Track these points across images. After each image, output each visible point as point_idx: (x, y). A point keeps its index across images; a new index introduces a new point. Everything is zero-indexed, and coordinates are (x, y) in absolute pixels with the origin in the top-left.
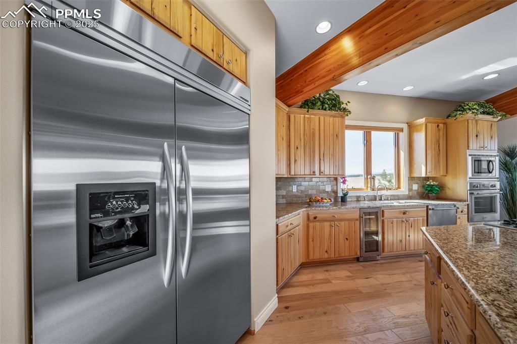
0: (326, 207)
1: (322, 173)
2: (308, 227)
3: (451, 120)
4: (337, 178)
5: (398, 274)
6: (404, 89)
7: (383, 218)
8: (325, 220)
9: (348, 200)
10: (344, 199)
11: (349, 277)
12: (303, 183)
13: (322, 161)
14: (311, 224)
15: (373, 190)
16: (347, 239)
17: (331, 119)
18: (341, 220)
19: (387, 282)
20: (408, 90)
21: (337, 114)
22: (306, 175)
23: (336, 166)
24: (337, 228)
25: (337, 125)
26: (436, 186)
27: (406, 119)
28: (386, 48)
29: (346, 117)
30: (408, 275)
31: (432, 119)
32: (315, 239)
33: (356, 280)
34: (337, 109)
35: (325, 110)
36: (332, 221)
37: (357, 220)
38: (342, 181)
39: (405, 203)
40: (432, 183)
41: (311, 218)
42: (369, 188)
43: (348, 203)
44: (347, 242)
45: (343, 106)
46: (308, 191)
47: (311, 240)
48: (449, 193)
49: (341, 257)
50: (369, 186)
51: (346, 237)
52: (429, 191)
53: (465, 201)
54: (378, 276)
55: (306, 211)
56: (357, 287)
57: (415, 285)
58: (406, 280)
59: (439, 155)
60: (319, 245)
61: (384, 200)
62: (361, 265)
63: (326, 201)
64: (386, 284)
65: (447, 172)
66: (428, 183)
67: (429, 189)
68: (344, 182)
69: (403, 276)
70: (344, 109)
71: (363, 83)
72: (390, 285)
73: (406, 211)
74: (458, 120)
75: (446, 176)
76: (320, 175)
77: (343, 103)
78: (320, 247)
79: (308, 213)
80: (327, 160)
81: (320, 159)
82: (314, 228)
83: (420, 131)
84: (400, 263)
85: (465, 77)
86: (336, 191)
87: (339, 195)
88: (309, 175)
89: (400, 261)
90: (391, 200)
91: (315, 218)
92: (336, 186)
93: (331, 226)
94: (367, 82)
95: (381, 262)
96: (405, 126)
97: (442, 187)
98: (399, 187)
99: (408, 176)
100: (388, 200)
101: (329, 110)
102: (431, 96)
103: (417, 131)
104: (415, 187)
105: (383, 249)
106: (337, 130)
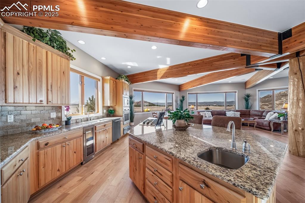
0: (55, 131)
1: (50, 102)
2: (38, 155)
3: (117, 80)
4: (61, 106)
5: (106, 161)
6: (102, 58)
7: (95, 131)
8: (56, 144)
9: (71, 123)
10: (67, 123)
11: (81, 180)
12: (23, 112)
13: (50, 92)
14: (42, 152)
15: (86, 114)
16: (75, 152)
17: (59, 58)
18: (70, 140)
19: (103, 169)
20: (104, 59)
21: (64, 55)
22: (31, 103)
23: (63, 97)
24: (67, 147)
25: (64, 65)
26: (113, 110)
27: (101, 75)
28: (112, 28)
29: (71, 61)
30: (110, 159)
31: (112, 78)
32: (46, 165)
33: (86, 179)
34: (64, 51)
35: (53, 47)
36: (63, 142)
37: (81, 136)
38: (65, 109)
39: (103, 120)
40: (111, 109)
41: (42, 145)
42: (84, 113)
43: (71, 125)
44: (75, 155)
45: (70, 51)
46: (30, 120)
47: (41, 167)
48: (117, 113)
49: (71, 168)
50: (84, 112)
51: (75, 151)
52: (110, 113)
53: (122, 116)
54: (97, 168)
55: (35, 140)
56: (89, 184)
57: (115, 162)
58: (110, 162)
59: (114, 95)
60: (50, 169)
61: (93, 120)
62: (85, 167)
63: (55, 126)
64: (103, 171)
65: (116, 104)
66: (110, 109)
67: (110, 112)
68: (67, 110)
69: (108, 160)
70: (70, 54)
71: (81, 42)
72: (106, 170)
73: (105, 124)
74: (120, 81)
75: (116, 105)
76: (47, 104)
77: (69, 49)
78: (52, 169)
79: (38, 142)
80: (54, 91)
81: (47, 90)
82: (46, 154)
83: (107, 83)
84: (104, 154)
85: (123, 63)
86: (60, 117)
87: (63, 120)
88: (34, 103)
89: (103, 153)
90: (96, 119)
91: (46, 144)
92: (60, 113)
93: (62, 147)
94: (84, 43)
95: (95, 158)
96: (101, 78)
97: (114, 110)
98: (98, 112)
99: (102, 105)
100: (94, 119)
101: (57, 49)
102: (111, 67)
103: (106, 83)
104: (105, 111)
105: (96, 150)
106: (64, 68)
